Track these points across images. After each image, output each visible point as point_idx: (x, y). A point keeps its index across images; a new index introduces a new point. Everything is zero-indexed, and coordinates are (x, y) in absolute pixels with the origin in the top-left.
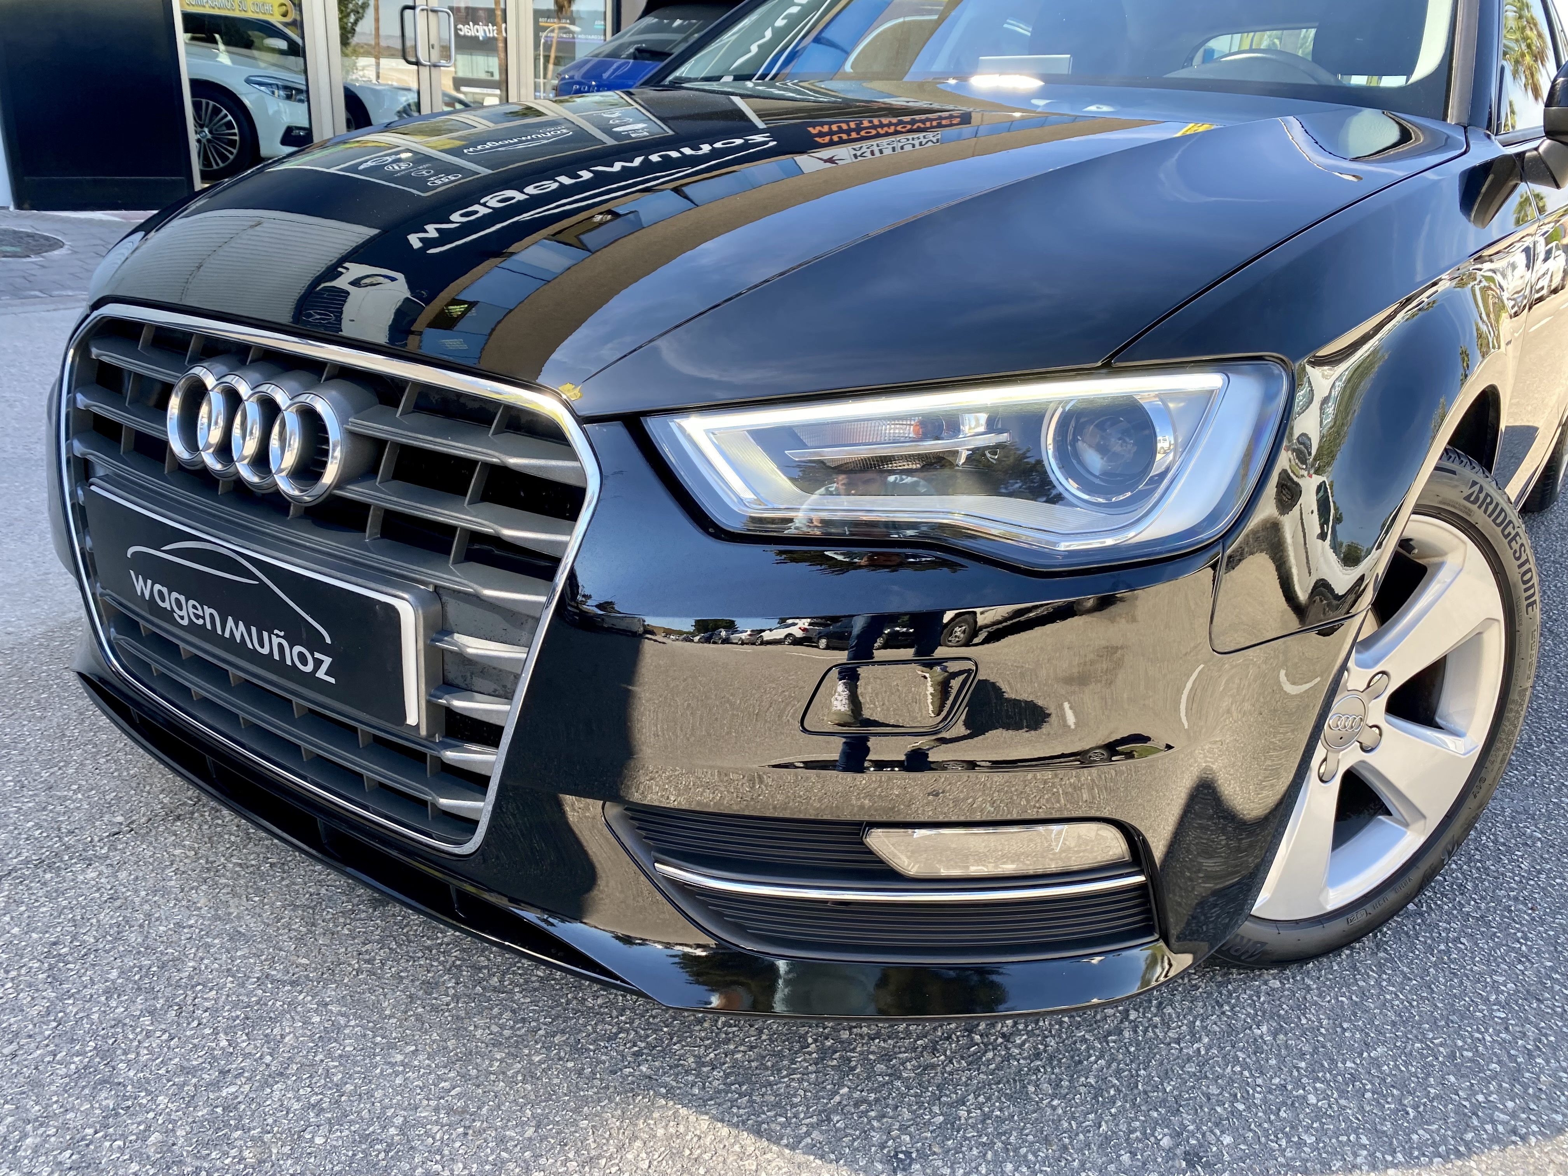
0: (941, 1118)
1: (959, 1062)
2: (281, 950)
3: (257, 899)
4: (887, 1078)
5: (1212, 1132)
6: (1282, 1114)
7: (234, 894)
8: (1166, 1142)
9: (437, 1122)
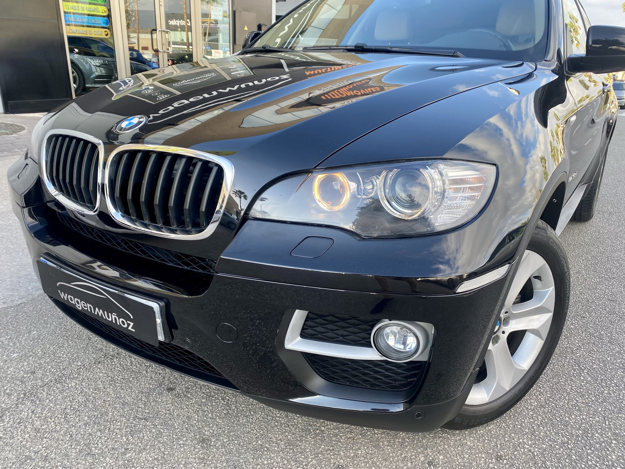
0: (353, 454)
1: (359, 436)
2: (139, 408)
3: (129, 390)
4: (336, 442)
5: (437, 455)
6: (459, 449)
7: (122, 389)
8: (422, 459)
9: (195, 463)
